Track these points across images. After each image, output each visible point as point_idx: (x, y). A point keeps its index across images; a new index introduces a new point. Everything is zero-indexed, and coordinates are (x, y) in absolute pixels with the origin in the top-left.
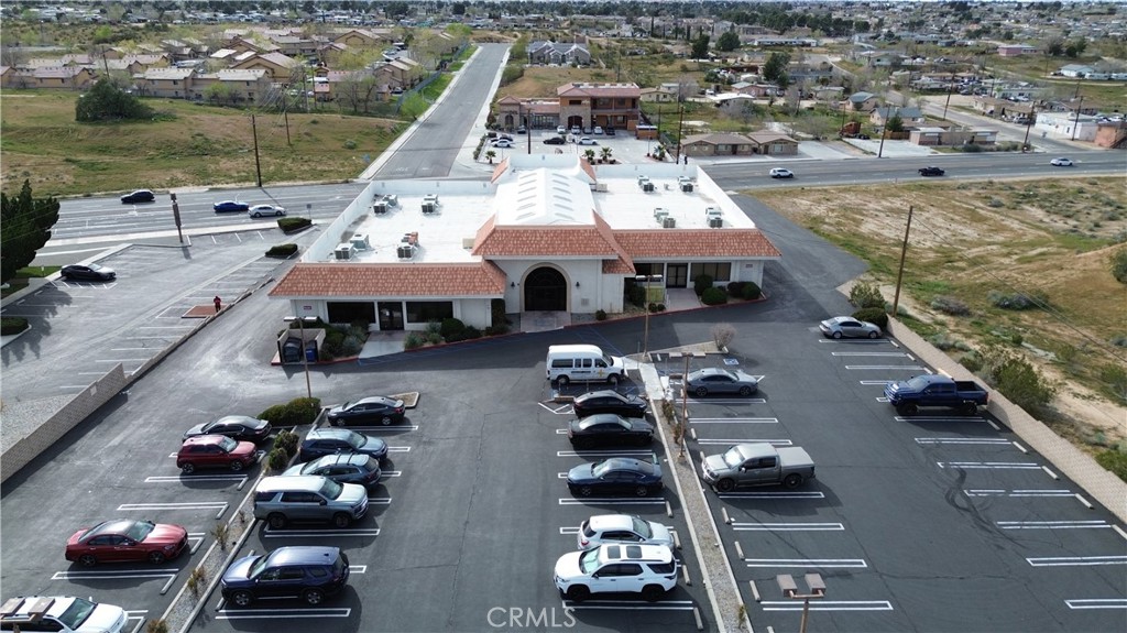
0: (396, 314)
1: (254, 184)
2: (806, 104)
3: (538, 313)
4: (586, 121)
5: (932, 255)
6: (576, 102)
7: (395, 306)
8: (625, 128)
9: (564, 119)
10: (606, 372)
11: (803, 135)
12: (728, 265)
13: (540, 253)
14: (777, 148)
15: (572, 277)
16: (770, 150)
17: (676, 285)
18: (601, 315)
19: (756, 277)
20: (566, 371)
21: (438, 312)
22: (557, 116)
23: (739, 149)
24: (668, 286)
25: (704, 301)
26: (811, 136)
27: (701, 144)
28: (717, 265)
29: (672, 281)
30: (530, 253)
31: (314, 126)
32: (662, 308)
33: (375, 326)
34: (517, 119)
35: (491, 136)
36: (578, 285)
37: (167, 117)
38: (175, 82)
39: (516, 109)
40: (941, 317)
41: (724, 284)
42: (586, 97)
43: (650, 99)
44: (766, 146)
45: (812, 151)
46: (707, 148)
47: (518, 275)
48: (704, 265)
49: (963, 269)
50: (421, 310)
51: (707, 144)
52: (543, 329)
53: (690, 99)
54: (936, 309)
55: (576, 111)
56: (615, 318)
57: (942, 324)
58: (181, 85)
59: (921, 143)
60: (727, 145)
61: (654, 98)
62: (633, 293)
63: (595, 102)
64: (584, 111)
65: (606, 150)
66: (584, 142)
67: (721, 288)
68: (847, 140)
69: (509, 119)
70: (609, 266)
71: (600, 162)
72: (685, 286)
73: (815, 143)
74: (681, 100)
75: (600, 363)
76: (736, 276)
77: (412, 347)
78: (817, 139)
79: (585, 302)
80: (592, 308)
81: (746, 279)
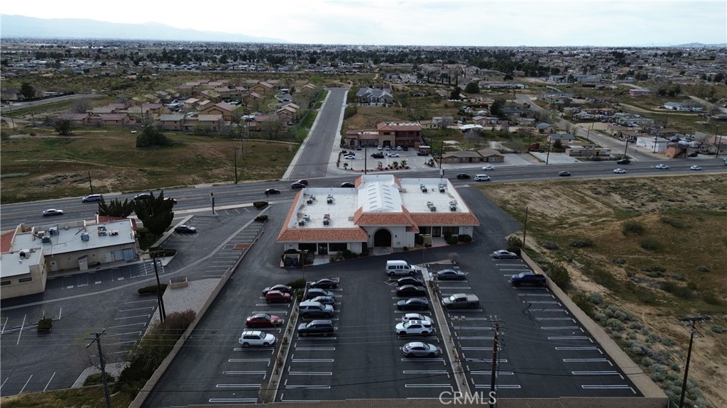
0: (325, 248)
1: (233, 182)
2: (512, 129)
3: (380, 248)
4: (393, 143)
5: (554, 221)
6: (387, 133)
7: (324, 245)
8: (413, 146)
9: (381, 142)
10: (409, 271)
11: (509, 150)
12: (457, 228)
13: (381, 224)
15: (393, 233)
16: (489, 160)
17: (436, 236)
18: (405, 248)
19: (470, 233)
20: (393, 270)
21: (340, 247)
22: (377, 140)
23: (473, 160)
24: (433, 236)
25: (448, 243)
26: (512, 151)
27: (453, 157)
28: (453, 227)
29: (435, 234)
30: (377, 224)
31: (254, 148)
32: (430, 246)
33: (317, 253)
34: (356, 142)
35: (344, 152)
36: (396, 236)
38: (175, 122)
39: (356, 137)
40: (545, 250)
41: (457, 235)
42: (392, 131)
43: (427, 128)
44: (487, 158)
45: (513, 161)
46: (456, 159)
47: (372, 232)
48: (448, 227)
49: (566, 228)
50: (334, 247)
51: (456, 157)
52: (382, 254)
53: (449, 127)
54: (544, 247)
55: (387, 138)
56: (411, 250)
57: (545, 253)
58: (178, 124)
59: (571, 155)
60: (466, 158)
61: (429, 127)
62: (418, 240)
63: (397, 133)
64: (392, 138)
65: (404, 162)
66: (392, 155)
67: (455, 237)
68: (531, 153)
69: (352, 142)
70: (408, 229)
71: (401, 168)
72: (440, 236)
73: (514, 155)
74: (444, 128)
75: (406, 267)
76: (461, 232)
77: (332, 260)
78: (515, 153)
79: (399, 243)
80: (402, 246)
81: (466, 233)
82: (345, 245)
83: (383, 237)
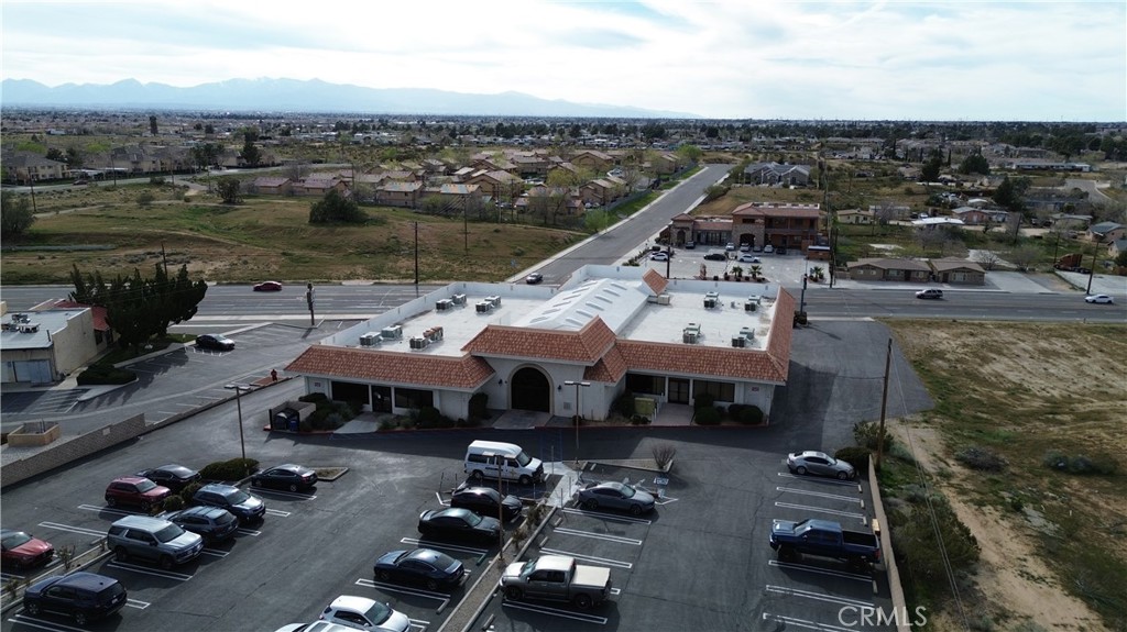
0: (386, 399)
1: (413, 281)
2: (1030, 232)
3: (522, 412)
4: (759, 239)
5: (1037, 404)
6: (748, 220)
7: (385, 391)
8: (799, 248)
9: (736, 236)
11: (1004, 263)
12: (731, 386)
14: (959, 277)
15: (555, 378)
16: (950, 278)
17: (678, 400)
18: (579, 421)
19: (764, 402)
20: (480, 466)
21: (418, 399)
22: (729, 233)
23: (913, 275)
24: (670, 401)
25: (697, 421)
26: (1014, 266)
27: (868, 267)
28: (721, 385)
29: (675, 396)
31: (496, 234)
32: (645, 421)
33: (369, 407)
34: (688, 234)
35: (655, 249)
36: (560, 388)
37: (380, 222)
38: (406, 193)
39: (687, 225)
40: (955, 468)
41: (726, 404)
42: (759, 216)
43: (849, 221)
44: (947, 274)
45: (1007, 283)
46: (874, 273)
47: (505, 373)
48: (707, 383)
49: (1062, 423)
50: (406, 395)
51: (874, 268)
53: (891, 222)
54: (958, 459)
55: (747, 229)
56: (592, 425)
57: (947, 476)
58: (410, 197)
60: (899, 271)
61: (853, 219)
62: (622, 404)
63: (770, 221)
64: (758, 230)
65: (755, 268)
66: (745, 259)
67: (721, 408)
68: (1058, 272)
69: (681, 233)
70: (592, 372)
71: (747, 279)
72: (687, 403)
73: (1018, 274)
74: (883, 223)
75: (512, 463)
76: (739, 398)
77: (385, 429)
78: (1022, 270)
79: (567, 406)
80: (571, 413)
81: (752, 402)
82: (429, 394)
83: (531, 387)
